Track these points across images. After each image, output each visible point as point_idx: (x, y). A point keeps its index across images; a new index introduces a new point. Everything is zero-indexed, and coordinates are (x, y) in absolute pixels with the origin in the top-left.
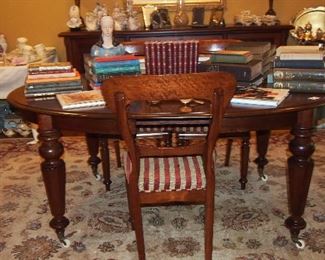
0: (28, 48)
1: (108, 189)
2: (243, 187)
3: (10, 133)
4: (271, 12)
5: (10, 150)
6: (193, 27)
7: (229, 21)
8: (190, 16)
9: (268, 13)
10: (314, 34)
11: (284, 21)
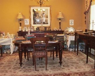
0: (10, 35)
1: (28, 60)
2: (53, 60)
3: (5, 53)
4: (60, 28)
5: (6, 55)
6: (44, 31)
7: (52, 30)
8: (44, 29)
9: (59, 28)
10: (69, 33)
11: (63, 30)
